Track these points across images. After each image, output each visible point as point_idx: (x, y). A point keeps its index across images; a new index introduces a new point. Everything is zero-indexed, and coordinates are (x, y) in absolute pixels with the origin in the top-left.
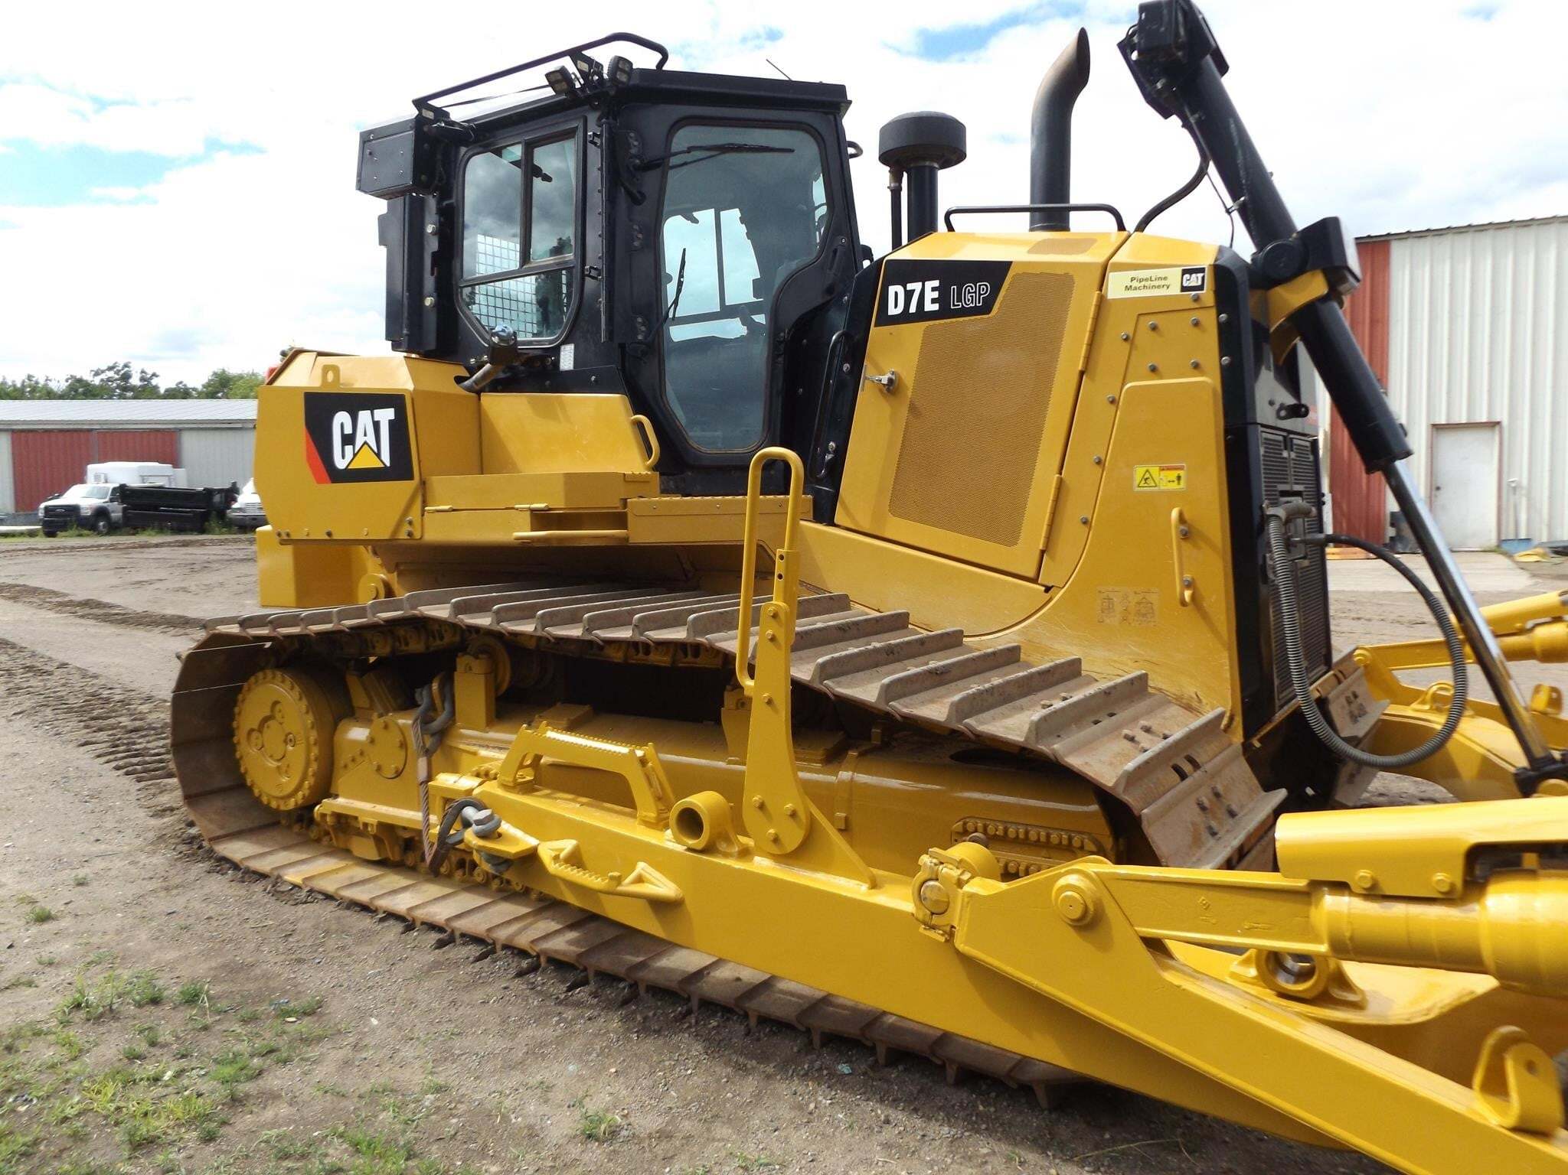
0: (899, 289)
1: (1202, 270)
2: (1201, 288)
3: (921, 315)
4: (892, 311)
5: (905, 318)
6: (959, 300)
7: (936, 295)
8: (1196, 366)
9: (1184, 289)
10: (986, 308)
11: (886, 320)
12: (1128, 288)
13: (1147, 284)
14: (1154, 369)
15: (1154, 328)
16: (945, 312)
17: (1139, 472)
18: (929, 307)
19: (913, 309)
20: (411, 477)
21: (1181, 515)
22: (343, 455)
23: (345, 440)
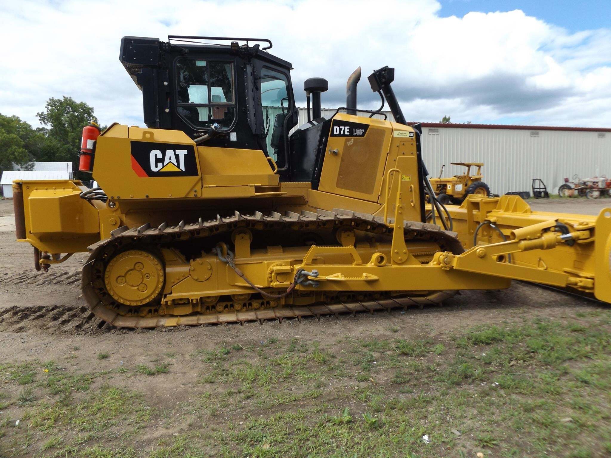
0: (338, 128)
1: (413, 133)
2: (413, 136)
3: (344, 135)
4: (335, 133)
5: (339, 135)
6: (355, 132)
7: (349, 130)
8: (412, 154)
9: (410, 136)
10: (363, 135)
11: (333, 135)
12: (398, 135)
13: (402, 134)
14: (403, 154)
15: (403, 144)
16: (351, 135)
18: (346, 133)
19: (342, 133)
20: (197, 175)
21: (411, 186)
22: (156, 166)
23: (157, 161)
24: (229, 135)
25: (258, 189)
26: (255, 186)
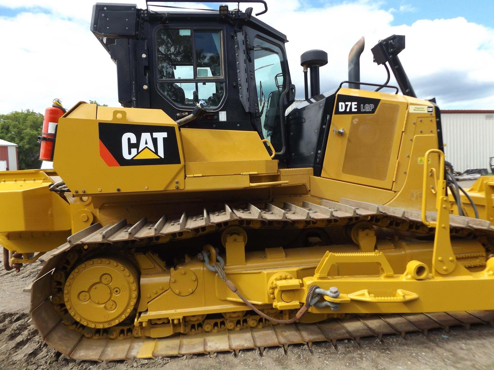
0: (343, 104)
1: (432, 107)
2: (432, 112)
3: (351, 112)
4: (340, 110)
5: (345, 112)
6: (364, 109)
7: (356, 106)
8: (432, 132)
9: (428, 112)
10: (373, 111)
11: (338, 112)
12: (414, 110)
13: (419, 109)
14: (421, 132)
15: (421, 121)
16: (359, 112)
17: (419, 159)
18: (353, 110)
20: (179, 162)
21: (432, 170)
22: (130, 153)
23: (131, 146)
24: (217, 114)
25: (253, 178)
26: (250, 175)
